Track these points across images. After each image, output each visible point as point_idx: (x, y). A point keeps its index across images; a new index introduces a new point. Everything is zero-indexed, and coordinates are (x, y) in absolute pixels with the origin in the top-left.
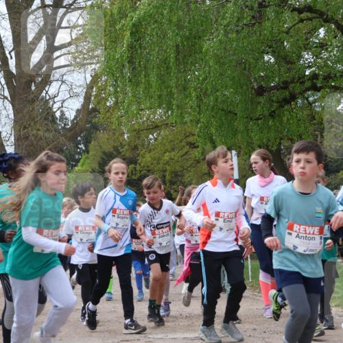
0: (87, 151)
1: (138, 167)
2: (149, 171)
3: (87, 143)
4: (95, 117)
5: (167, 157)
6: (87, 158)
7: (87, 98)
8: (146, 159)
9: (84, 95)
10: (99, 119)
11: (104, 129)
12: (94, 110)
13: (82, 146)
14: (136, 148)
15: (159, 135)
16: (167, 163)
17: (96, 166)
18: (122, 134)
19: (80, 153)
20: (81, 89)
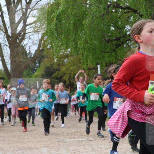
0: (39, 66)
1: (60, 73)
2: (64, 74)
3: (40, 63)
4: (43, 52)
5: (71, 68)
6: (40, 69)
7: (40, 45)
8: (63, 69)
9: (38, 44)
10: (45, 53)
11: (47, 57)
12: (42, 50)
13: (37, 64)
14: (59, 65)
15: (68, 59)
16: (71, 71)
17: (43, 72)
18: (54, 59)
19: (37, 67)
20: (37, 41)
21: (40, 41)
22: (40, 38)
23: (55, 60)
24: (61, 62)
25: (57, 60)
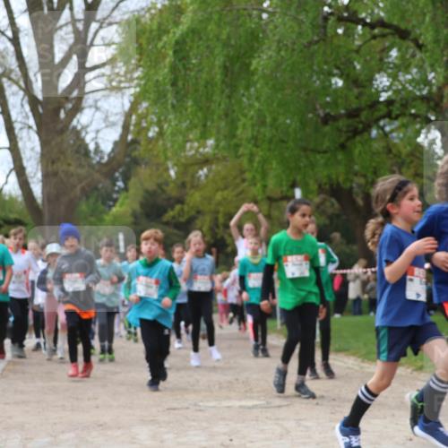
0: (126, 189)
1: (186, 208)
2: (199, 212)
3: (126, 179)
4: (135, 149)
5: (219, 196)
6: (127, 197)
7: (126, 128)
8: (195, 198)
9: (121, 123)
10: (140, 151)
11: (146, 164)
12: (135, 142)
13: (120, 184)
14: (183, 185)
15: (209, 171)
16: (219, 204)
17: (137, 207)
18: (167, 169)
19: (118, 192)
20: (118, 117)
21: (128, 115)
22: (127, 106)
23: (172, 173)
24: (188, 179)
25: (176, 173)
